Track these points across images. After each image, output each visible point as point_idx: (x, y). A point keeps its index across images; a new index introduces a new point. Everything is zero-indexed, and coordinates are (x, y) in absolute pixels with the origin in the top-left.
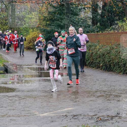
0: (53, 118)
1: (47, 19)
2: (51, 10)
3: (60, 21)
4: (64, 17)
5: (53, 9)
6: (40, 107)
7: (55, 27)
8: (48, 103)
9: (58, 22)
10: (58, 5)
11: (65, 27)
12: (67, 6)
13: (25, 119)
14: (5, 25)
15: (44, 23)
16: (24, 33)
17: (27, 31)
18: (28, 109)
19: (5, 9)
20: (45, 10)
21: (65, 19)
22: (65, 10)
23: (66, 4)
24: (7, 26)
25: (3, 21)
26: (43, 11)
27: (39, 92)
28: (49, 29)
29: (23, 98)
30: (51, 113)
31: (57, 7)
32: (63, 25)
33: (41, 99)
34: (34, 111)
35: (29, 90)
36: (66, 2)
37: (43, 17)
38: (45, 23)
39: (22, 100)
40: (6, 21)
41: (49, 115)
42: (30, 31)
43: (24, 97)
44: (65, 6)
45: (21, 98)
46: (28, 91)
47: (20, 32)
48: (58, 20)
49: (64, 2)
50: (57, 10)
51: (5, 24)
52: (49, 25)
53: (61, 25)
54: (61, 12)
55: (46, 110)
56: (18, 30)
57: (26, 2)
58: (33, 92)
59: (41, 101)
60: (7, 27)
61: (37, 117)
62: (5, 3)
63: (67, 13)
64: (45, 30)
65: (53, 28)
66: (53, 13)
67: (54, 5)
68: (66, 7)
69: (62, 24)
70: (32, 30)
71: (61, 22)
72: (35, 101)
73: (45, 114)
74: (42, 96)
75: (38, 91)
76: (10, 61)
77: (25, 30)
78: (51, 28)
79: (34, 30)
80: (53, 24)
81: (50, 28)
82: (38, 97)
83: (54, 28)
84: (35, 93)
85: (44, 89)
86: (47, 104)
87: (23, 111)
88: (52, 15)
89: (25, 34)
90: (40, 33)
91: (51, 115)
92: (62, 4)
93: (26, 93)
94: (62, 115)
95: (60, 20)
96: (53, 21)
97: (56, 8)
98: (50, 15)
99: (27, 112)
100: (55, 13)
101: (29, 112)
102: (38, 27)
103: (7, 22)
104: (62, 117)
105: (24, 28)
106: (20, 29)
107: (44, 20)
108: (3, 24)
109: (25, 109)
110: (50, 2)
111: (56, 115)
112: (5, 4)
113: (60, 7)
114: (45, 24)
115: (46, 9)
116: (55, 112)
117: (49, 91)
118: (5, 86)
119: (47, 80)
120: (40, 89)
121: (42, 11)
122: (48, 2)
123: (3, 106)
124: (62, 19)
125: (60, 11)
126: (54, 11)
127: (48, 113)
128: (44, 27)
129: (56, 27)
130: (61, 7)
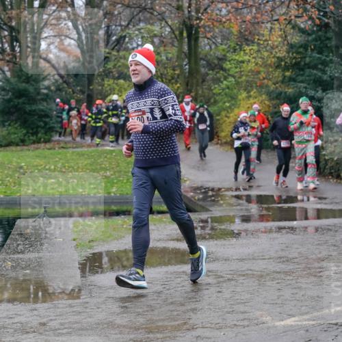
0: (310, 330)
1: (285, 65)
2: (296, 39)
3: (320, 69)
4: (331, 58)
5: (301, 36)
6: (275, 302)
7: (308, 86)
8: (295, 291)
9: (315, 72)
10: (313, 27)
11: (335, 86)
12: (337, 30)
13: (236, 336)
14: (173, 81)
15: (278, 74)
16: (225, 103)
17: (233, 98)
18: (242, 308)
19: (171, 38)
20: (280, 39)
21: (332, 63)
22: (334, 39)
23: (335, 22)
24: (178, 85)
25: (166, 72)
26: (273, 41)
27: (272, 260)
28: (290, 90)
29: (228, 279)
30: (306, 317)
31: (310, 32)
32: (329, 79)
33: (277, 281)
34: (258, 313)
35: (244, 258)
36: (334, 18)
37: (273, 57)
38: (281, 75)
39: (224, 285)
40: (174, 70)
41: (300, 323)
42: (240, 97)
43: (230, 274)
44: (330, 27)
45: (222, 277)
46: (242, 260)
47: (212, 100)
48: (315, 67)
49: (330, 17)
50: (310, 38)
51: (173, 78)
52: (292, 79)
53: (323, 81)
54: (322, 45)
55: (291, 310)
56: (207, 94)
57: (228, 18)
58: (254, 261)
59: (278, 286)
60: (178, 87)
61: (268, 328)
62: (170, 23)
63: (337, 47)
64: (281, 93)
65: (301, 89)
66: (301, 47)
67: (302, 26)
68: (333, 31)
69: (325, 77)
70: (244, 95)
71: (324, 72)
72: (260, 285)
73: (290, 321)
74: (279, 272)
75: (269, 259)
76: (189, 179)
77: (226, 94)
78: (297, 87)
79: (252, 93)
80: (301, 78)
81: (293, 88)
82: (268, 275)
83: (306, 88)
84: (259, 266)
85: (283, 254)
86: (292, 294)
87: (229, 313)
88: (298, 53)
89: (227, 104)
90: (266, 102)
91: (304, 323)
92: (323, 23)
93: (235, 266)
94: (334, 322)
95: (320, 66)
96: (302, 70)
97: (309, 35)
98: (292, 54)
99: (241, 316)
100: (305, 47)
101: (246, 316)
102: (261, 86)
103: (177, 72)
104: (335, 327)
105: (223, 89)
106: (214, 91)
107: (278, 67)
108: (166, 79)
109: (236, 307)
110: (293, 17)
111: (319, 322)
112: (170, 26)
113: (318, 31)
114: (280, 79)
115: (282, 38)
116: (316, 314)
117: (296, 258)
118: (178, 248)
119: (289, 228)
120: (273, 254)
121: (270, 42)
122: (288, 18)
123: (174, 300)
124: (325, 64)
125: (319, 42)
126: (303, 42)
127: (296, 319)
128: (277, 85)
129: (309, 84)
130: (320, 30)
